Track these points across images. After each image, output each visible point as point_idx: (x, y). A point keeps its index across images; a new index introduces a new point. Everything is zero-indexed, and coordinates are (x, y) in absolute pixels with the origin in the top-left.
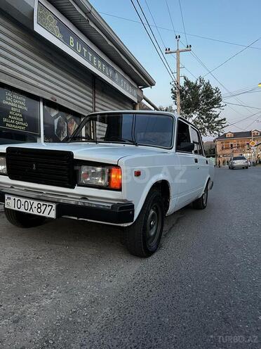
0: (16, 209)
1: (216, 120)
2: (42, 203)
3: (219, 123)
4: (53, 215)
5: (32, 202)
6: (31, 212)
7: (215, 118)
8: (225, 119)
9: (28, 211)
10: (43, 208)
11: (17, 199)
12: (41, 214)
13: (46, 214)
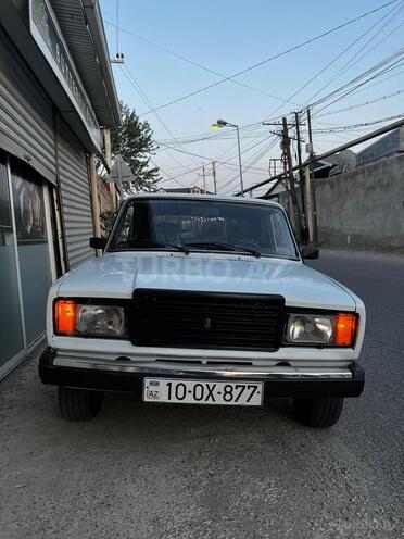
0: (174, 400)
1: (144, 169)
2: (233, 385)
3: (149, 175)
4: (257, 400)
5: (211, 384)
6: (210, 402)
7: (142, 167)
8: (157, 170)
9: (203, 402)
10: (236, 393)
11: (174, 383)
12: (232, 403)
13: (242, 401)
